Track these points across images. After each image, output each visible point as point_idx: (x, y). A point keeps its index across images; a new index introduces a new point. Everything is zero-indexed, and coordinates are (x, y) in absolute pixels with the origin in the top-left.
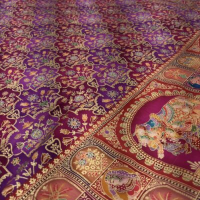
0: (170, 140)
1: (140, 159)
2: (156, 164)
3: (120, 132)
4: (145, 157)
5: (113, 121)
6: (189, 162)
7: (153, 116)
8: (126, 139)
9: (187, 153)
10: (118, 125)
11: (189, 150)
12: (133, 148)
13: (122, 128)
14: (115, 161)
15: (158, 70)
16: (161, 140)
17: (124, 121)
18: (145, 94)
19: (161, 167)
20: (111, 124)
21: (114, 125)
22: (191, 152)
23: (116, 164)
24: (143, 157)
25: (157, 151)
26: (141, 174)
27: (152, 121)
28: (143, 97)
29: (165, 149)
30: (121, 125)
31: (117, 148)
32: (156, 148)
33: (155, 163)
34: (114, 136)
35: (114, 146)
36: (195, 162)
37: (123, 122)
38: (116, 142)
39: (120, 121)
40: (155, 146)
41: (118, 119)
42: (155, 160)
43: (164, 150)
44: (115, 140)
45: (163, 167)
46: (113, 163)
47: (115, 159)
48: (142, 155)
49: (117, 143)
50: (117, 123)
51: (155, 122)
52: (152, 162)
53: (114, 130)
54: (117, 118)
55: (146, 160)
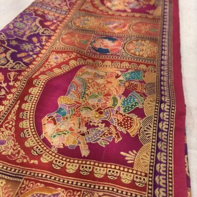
0: (91, 124)
1: (58, 168)
2: (83, 167)
3: (22, 135)
4: (65, 162)
5: (8, 123)
6: (122, 153)
7: (62, 101)
8: (32, 144)
9: (117, 141)
10: (17, 126)
11: (119, 137)
12: (46, 155)
13: (23, 130)
14: (23, 184)
15: (48, 44)
16: (80, 132)
17: (24, 118)
18: (45, 70)
19: (90, 168)
20: (6, 127)
21: (10, 129)
22: (121, 138)
23: (25, 188)
24: (63, 163)
25: (78, 147)
26: (66, 189)
27: (63, 109)
28: (43, 73)
29: (88, 141)
30: (21, 125)
31: (23, 162)
32: (77, 145)
33: (80, 166)
34: (15, 145)
35: (18, 161)
36: (130, 152)
37: (22, 120)
38: (18, 153)
39: (19, 120)
40: (74, 142)
41: (14, 118)
42: (80, 162)
43: (87, 144)
44: (16, 151)
45: (92, 167)
46: (21, 188)
47: (21, 181)
48: (60, 162)
49: (21, 154)
50: (14, 124)
51: (66, 109)
52: (76, 166)
53: (13, 135)
54: (13, 116)
55: (67, 166)
